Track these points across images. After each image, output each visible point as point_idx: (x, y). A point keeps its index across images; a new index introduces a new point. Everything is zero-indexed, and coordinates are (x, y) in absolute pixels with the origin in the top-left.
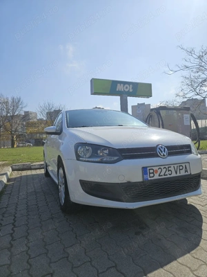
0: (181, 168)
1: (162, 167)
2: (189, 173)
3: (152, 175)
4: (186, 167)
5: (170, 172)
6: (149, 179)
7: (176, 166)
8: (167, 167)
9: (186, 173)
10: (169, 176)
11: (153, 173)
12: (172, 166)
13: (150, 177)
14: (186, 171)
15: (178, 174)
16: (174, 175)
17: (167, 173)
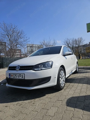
0: (20, 75)
1: (14, 74)
2: (24, 78)
6: (10, 78)
7: (18, 74)
9: (22, 78)
11: (11, 76)
14: (22, 77)
15: (19, 78)
16: (17, 78)
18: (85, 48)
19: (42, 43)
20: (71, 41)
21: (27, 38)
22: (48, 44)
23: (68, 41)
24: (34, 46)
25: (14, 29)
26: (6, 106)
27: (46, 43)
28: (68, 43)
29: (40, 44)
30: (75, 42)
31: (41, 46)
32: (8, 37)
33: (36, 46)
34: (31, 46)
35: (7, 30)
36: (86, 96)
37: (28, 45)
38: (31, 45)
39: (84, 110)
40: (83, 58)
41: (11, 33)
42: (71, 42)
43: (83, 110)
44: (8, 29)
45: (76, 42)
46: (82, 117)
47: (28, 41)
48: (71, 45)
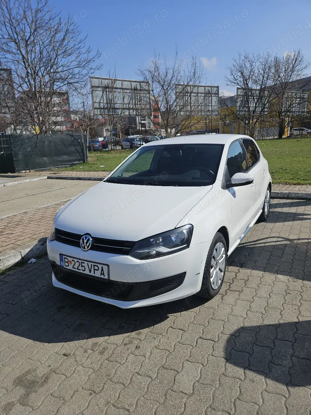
0: (96, 268)
1: (76, 260)
2: (106, 277)
3: (67, 264)
4: (102, 270)
5: (83, 268)
6: (65, 267)
7: (90, 264)
8: (80, 261)
9: (102, 276)
10: (81, 271)
11: (67, 262)
12: (86, 263)
13: (65, 266)
14: (102, 274)
15: (92, 274)
16: (87, 272)
17: (80, 268)
18: (306, 96)
19: (147, 73)
20: (258, 68)
21: (89, 51)
22: (169, 76)
23: (248, 65)
24: (118, 84)
25: (39, 15)
26: (65, 355)
27: (162, 75)
28: (246, 73)
29: (141, 79)
30: (273, 70)
31: (144, 86)
32: (19, 49)
33: (126, 85)
34: (106, 87)
35: (10, 20)
36: (280, 325)
37: (96, 82)
38: (105, 82)
39: (269, 378)
40: (295, 133)
41: (28, 29)
42: (256, 71)
43: (265, 377)
44: (14, 12)
45: (277, 71)
46: (261, 400)
47: (93, 65)
48: (255, 82)
